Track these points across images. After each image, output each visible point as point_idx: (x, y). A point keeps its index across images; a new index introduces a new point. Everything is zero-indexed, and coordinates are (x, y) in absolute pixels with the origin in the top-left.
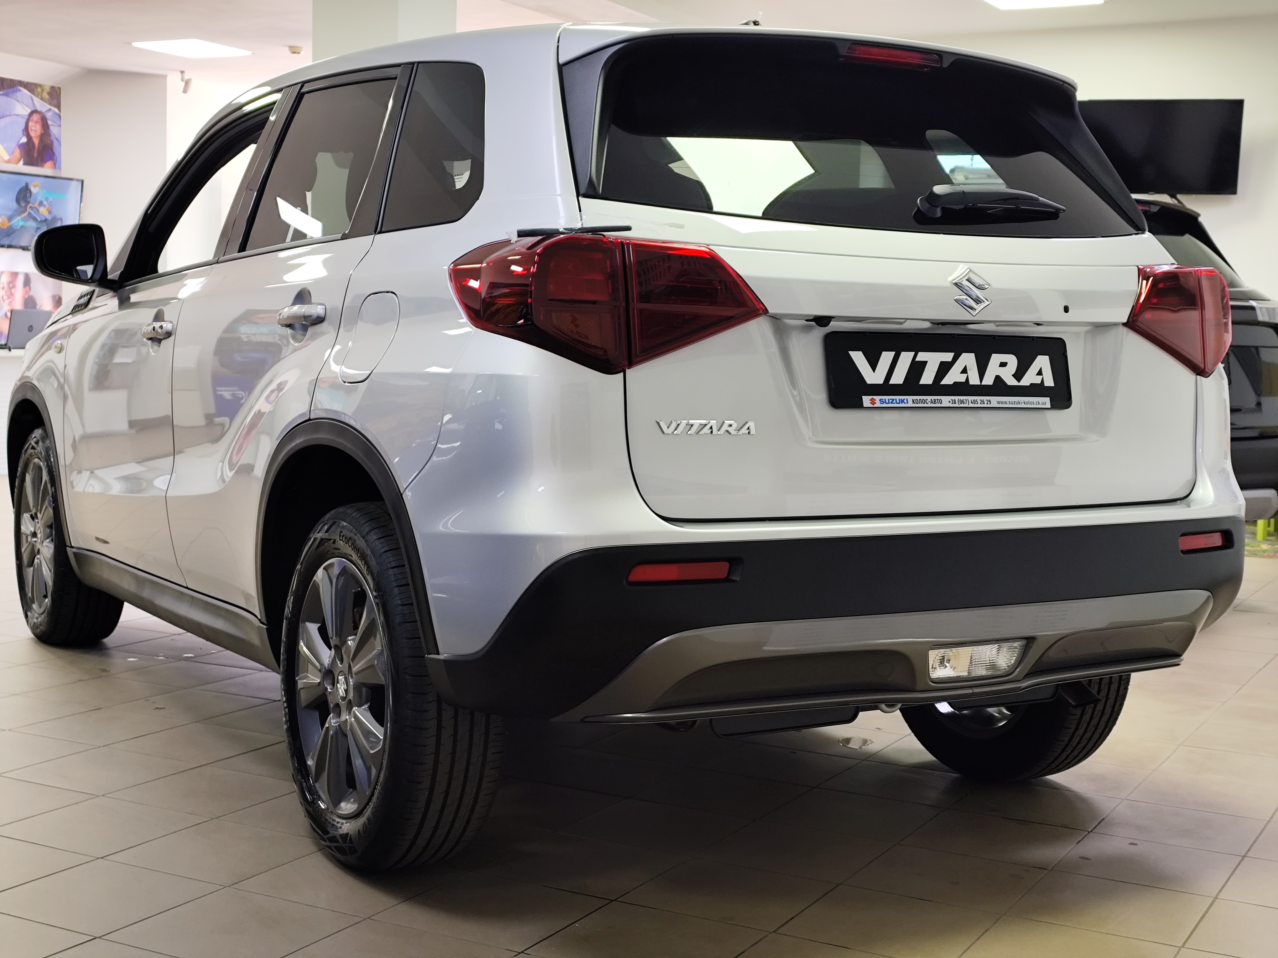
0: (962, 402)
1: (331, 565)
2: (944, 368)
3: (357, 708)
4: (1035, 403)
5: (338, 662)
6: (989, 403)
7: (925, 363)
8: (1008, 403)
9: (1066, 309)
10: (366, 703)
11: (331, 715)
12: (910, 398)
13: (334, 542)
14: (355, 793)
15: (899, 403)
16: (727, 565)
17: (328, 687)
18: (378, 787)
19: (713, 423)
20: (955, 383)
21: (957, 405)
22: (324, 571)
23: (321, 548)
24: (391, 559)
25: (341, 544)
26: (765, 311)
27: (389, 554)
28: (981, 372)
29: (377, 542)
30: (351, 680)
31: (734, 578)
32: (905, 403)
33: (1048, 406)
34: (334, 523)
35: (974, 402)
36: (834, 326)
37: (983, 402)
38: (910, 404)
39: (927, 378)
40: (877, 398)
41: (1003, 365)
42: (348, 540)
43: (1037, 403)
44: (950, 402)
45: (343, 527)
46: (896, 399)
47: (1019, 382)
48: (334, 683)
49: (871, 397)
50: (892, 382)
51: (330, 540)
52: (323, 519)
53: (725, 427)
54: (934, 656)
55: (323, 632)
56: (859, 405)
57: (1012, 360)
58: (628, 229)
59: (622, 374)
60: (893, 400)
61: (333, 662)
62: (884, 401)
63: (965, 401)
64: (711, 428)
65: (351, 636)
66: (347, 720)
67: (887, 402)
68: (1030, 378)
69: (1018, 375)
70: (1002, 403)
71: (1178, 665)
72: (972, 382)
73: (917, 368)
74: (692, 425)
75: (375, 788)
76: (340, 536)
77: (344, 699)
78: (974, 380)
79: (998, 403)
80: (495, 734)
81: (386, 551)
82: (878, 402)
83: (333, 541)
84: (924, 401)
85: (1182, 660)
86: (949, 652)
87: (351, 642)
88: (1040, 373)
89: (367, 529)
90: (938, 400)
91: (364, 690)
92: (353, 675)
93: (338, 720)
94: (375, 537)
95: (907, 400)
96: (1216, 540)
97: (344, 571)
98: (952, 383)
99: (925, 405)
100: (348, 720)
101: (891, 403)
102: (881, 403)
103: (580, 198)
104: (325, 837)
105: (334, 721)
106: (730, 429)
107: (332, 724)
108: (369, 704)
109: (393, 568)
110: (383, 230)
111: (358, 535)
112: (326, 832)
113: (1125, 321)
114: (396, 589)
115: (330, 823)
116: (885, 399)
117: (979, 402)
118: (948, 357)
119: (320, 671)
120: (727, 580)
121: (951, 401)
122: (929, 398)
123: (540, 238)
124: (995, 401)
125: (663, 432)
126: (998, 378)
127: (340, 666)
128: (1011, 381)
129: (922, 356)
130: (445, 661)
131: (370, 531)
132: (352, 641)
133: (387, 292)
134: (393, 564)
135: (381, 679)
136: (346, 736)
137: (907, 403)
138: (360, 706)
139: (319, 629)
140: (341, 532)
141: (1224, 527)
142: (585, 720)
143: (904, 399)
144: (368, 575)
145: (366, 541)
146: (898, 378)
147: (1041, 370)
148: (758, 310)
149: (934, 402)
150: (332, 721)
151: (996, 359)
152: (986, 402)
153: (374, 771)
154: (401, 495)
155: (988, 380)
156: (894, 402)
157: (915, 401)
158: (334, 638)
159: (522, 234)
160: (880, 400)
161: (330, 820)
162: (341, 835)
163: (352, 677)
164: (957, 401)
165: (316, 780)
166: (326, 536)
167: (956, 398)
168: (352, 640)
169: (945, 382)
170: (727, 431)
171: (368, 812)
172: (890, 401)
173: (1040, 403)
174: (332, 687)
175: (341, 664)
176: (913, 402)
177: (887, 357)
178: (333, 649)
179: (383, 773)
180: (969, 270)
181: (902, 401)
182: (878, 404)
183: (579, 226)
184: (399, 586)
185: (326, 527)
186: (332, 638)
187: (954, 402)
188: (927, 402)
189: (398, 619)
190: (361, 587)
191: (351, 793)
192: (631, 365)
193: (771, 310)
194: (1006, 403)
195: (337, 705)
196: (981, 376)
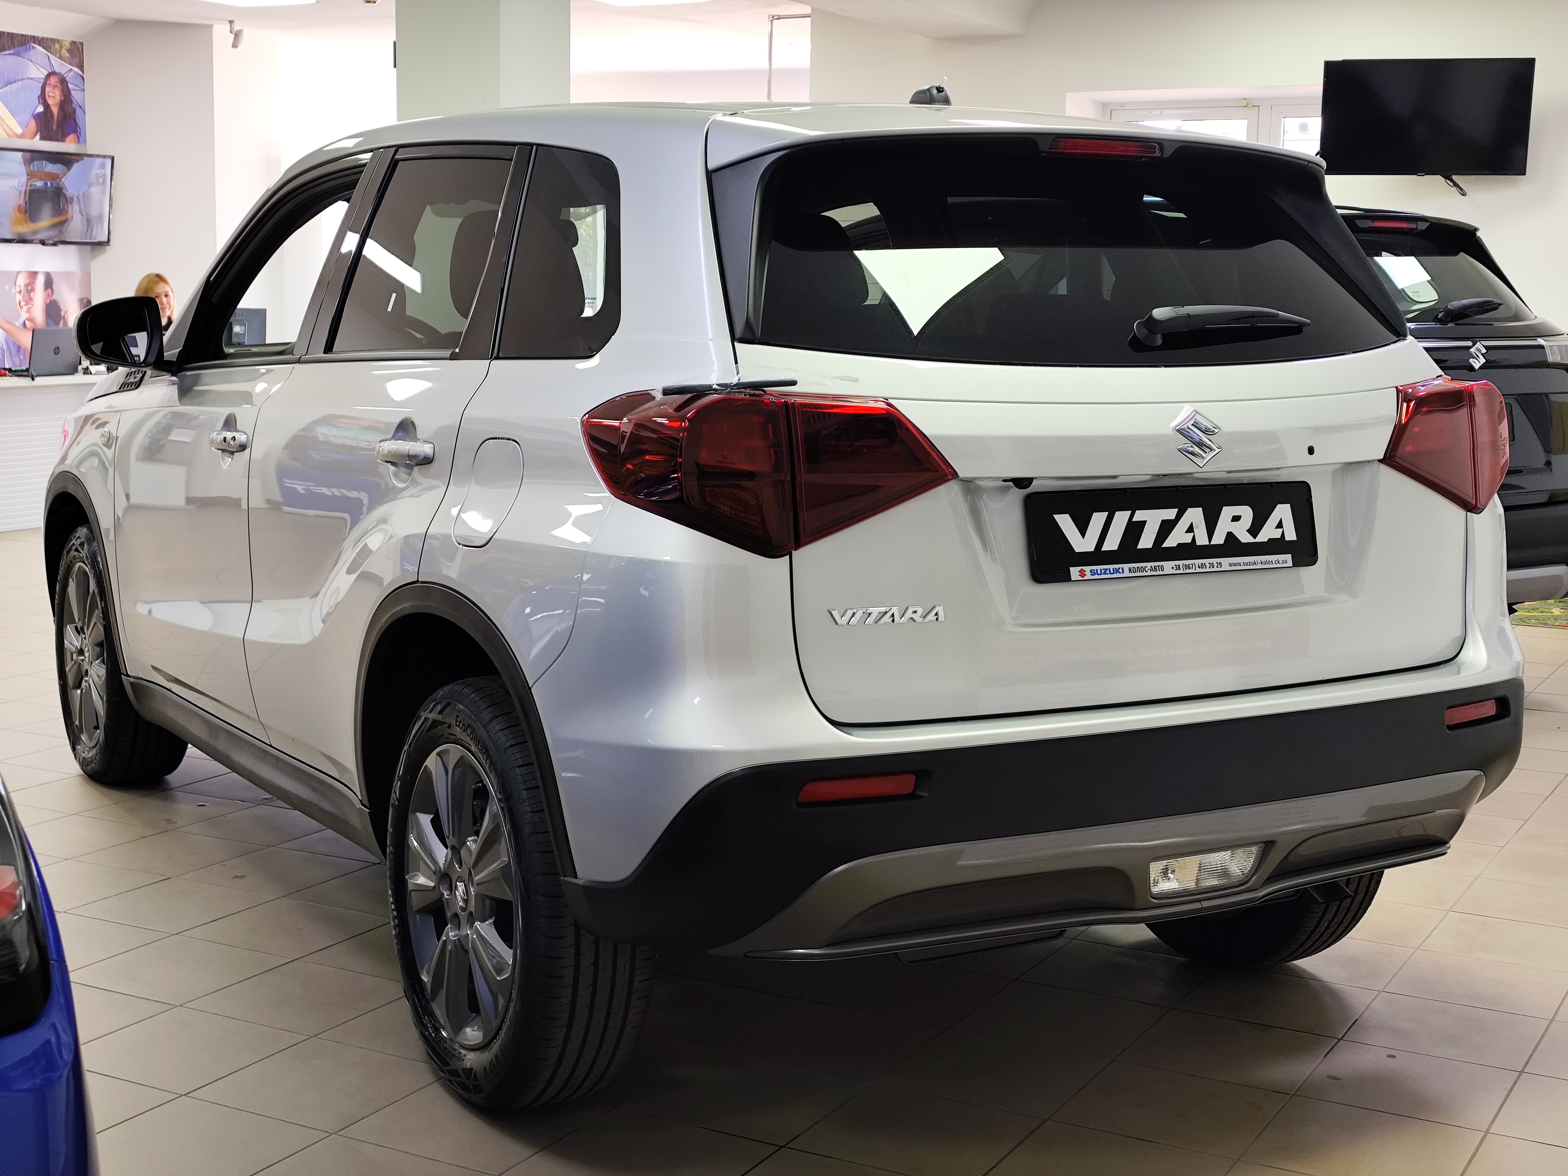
0: (1188, 567)
1: (446, 751)
2: (1167, 527)
3: (479, 923)
4: (1274, 562)
5: (457, 866)
6: (1219, 566)
7: (1144, 523)
8: (1242, 564)
9: (1311, 451)
10: (490, 917)
11: (449, 926)
12: (1126, 566)
13: (449, 727)
14: (478, 1019)
15: (1113, 573)
16: (912, 778)
17: (445, 893)
18: (507, 1022)
19: (895, 610)
20: (1179, 544)
21: (1181, 571)
22: (438, 757)
23: (434, 731)
24: (518, 756)
25: (457, 731)
26: (955, 475)
27: (515, 749)
28: (1211, 529)
29: (501, 734)
30: (472, 889)
31: (921, 794)
32: (1120, 573)
33: (1290, 564)
34: (449, 704)
35: (1202, 566)
36: (1035, 487)
37: (1212, 565)
38: (1127, 574)
39: (1146, 541)
40: (1087, 569)
41: (1236, 519)
42: (466, 727)
43: (1277, 562)
44: (1173, 568)
45: (460, 710)
46: (1110, 569)
47: (1255, 538)
48: (452, 888)
49: (1079, 568)
50: (1105, 548)
51: (445, 723)
52: (434, 696)
53: (909, 614)
54: (1155, 868)
55: (436, 824)
56: (1067, 578)
57: (1246, 513)
58: (793, 383)
59: (788, 557)
60: (1106, 570)
61: (449, 864)
62: (1095, 571)
63: (1191, 566)
64: (893, 615)
65: (470, 836)
66: (468, 934)
67: (1099, 572)
68: (1268, 533)
69: (1254, 530)
70: (1235, 565)
71: (1445, 854)
72: (1199, 542)
73: (1134, 530)
74: (870, 614)
75: (503, 1021)
76: (457, 721)
77: (464, 909)
78: (1202, 539)
79: (1230, 565)
80: (643, 960)
81: (512, 746)
82: (1088, 573)
83: (447, 725)
84: (1143, 569)
85: (1449, 848)
86: (1174, 863)
87: (472, 844)
88: (1280, 525)
89: (489, 717)
90: (1159, 566)
91: (488, 902)
92: (475, 885)
93: (457, 932)
94: (498, 728)
95: (1123, 568)
96: (1490, 709)
97: (461, 762)
98: (1175, 545)
99: (1144, 574)
100: (470, 935)
101: (1105, 573)
102: (1091, 575)
103: (736, 344)
104: (445, 1068)
105: (453, 934)
106: (915, 616)
107: (451, 938)
108: (494, 918)
109: (520, 766)
110: (500, 355)
111: (478, 723)
112: (446, 1064)
113: (1381, 457)
114: (525, 792)
115: (450, 1052)
116: (1097, 570)
117: (1208, 566)
118: (1170, 514)
119: (435, 873)
120: (912, 796)
121: (1175, 567)
122: (1149, 565)
123: (689, 395)
124: (1226, 563)
125: (837, 623)
126: (1230, 535)
127: (459, 870)
128: (1245, 538)
129: (1139, 515)
130: (584, 887)
131: (492, 720)
132: (471, 842)
133: (508, 439)
134: (521, 763)
135: (508, 894)
136: (467, 952)
137: (1123, 573)
138: (482, 921)
139: (432, 821)
140: (457, 716)
141: (1500, 693)
142: (748, 954)
143: (1119, 568)
144: (491, 772)
145: (488, 732)
146: (1112, 543)
147: (1281, 521)
148: (946, 475)
149: (1154, 569)
150: (450, 934)
151: (1228, 512)
152: (1216, 565)
153: (501, 1001)
154: (530, 689)
155: (1219, 538)
156: (1108, 572)
157: (1132, 570)
158: (451, 837)
159: (667, 392)
160: (1091, 571)
161: (451, 1050)
162: (464, 1070)
163: (473, 885)
164: (1181, 567)
165: (433, 998)
166: (439, 717)
167: (1180, 563)
168: (471, 840)
169: (1167, 544)
170: (912, 618)
171: (496, 1046)
172: (1103, 571)
173: (1280, 562)
174: (449, 893)
175: (460, 869)
176: (1130, 570)
177: (1098, 519)
178: (449, 849)
179: (512, 1005)
180: (1195, 412)
181: (1117, 571)
182: (1088, 576)
183: (735, 381)
184: (526, 789)
185: (439, 707)
186: (448, 838)
187: (1178, 567)
188: (1147, 569)
189: (527, 829)
190: (481, 781)
191: (474, 1018)
192: (798, 545)
193: (961, 474)
194: (1239, 564)
195: (456, 915)
196: (1210, 533)
